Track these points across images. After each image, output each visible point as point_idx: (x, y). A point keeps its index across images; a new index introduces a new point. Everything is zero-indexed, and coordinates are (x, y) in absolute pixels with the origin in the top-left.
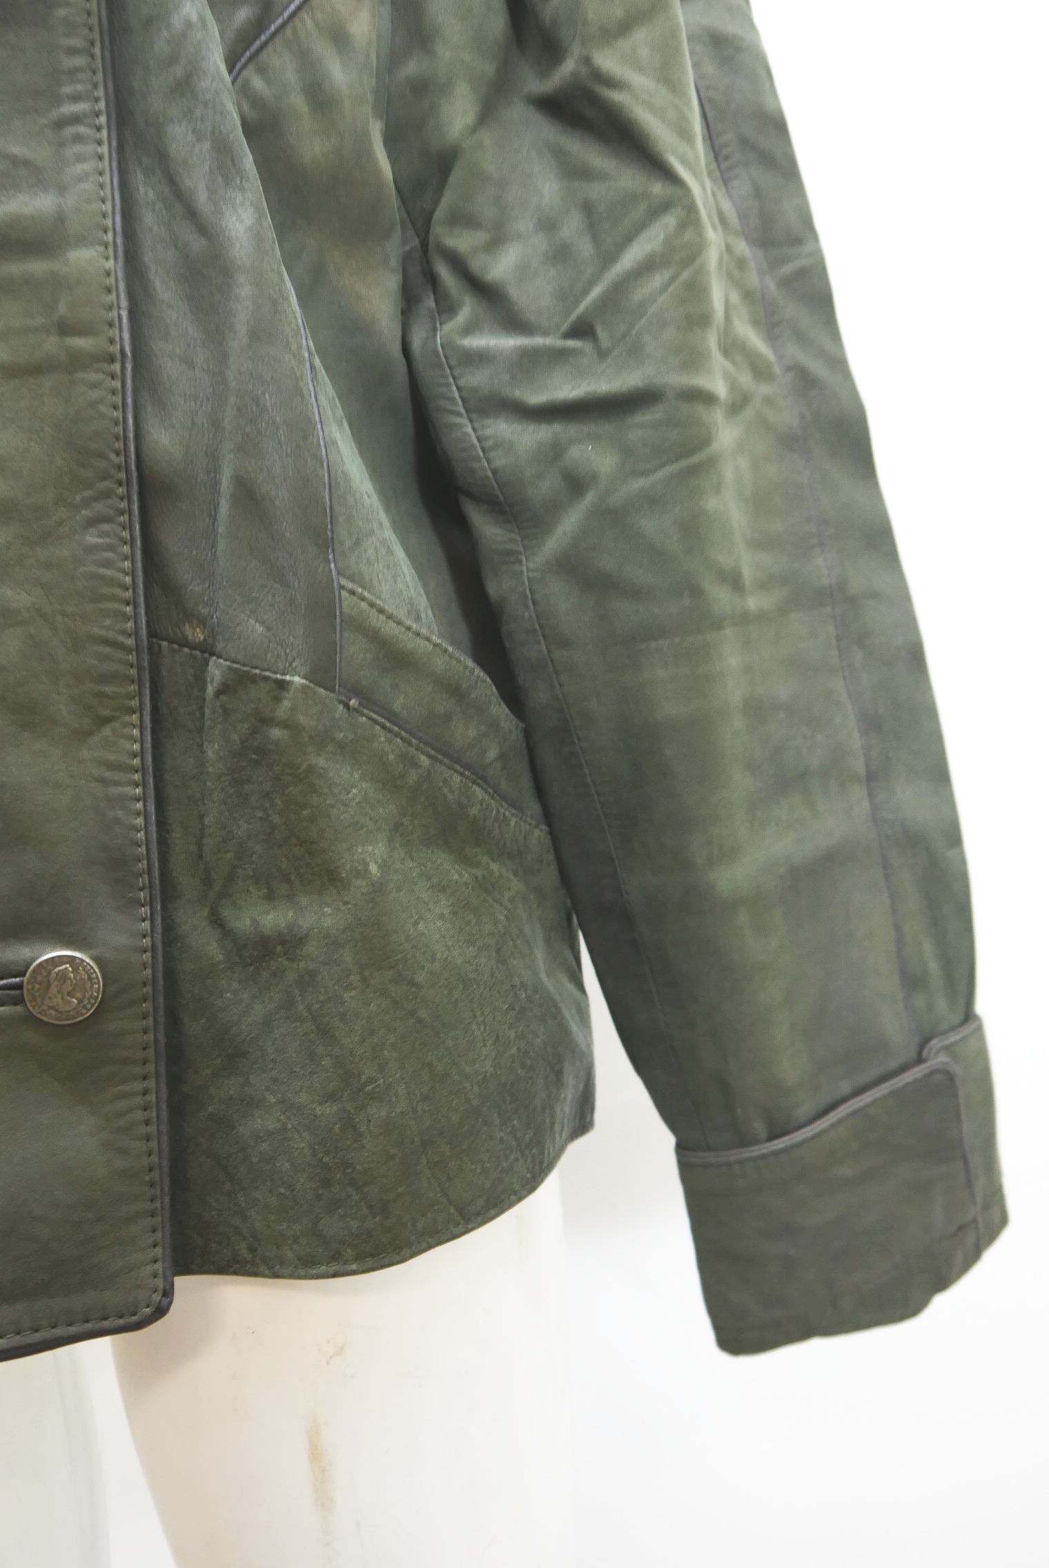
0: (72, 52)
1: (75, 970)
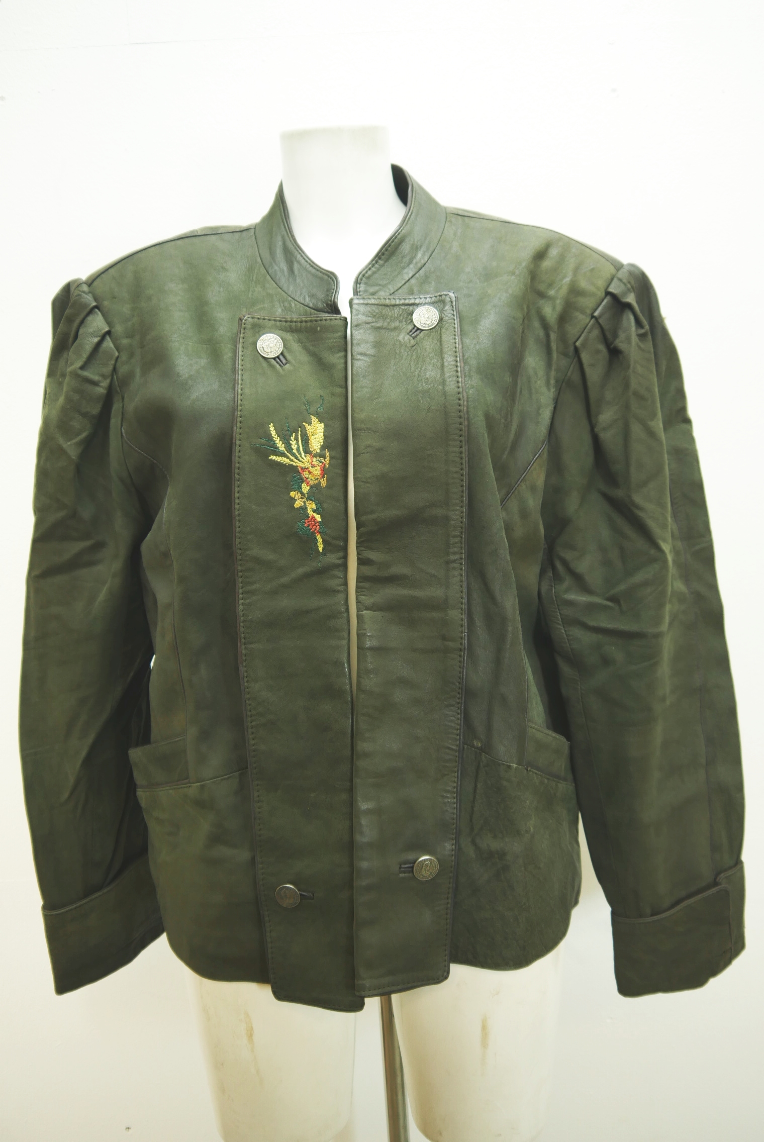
0: (455, 537)
1: (431, 863)
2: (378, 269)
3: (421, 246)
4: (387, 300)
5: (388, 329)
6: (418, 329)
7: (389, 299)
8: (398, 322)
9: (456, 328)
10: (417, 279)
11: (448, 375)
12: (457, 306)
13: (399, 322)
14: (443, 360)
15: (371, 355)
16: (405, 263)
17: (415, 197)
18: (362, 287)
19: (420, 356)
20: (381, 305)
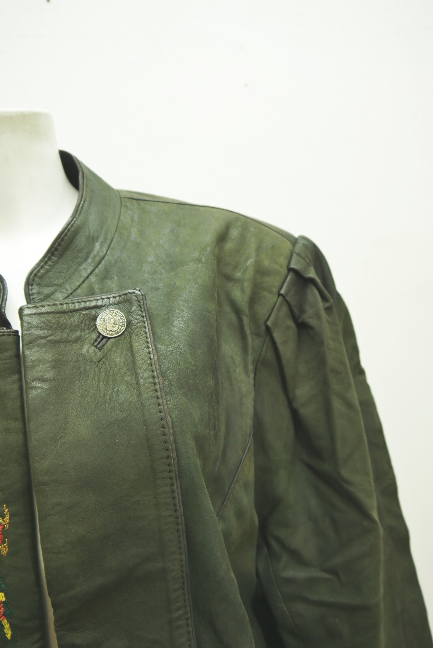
2: (52, 267)
3: (98, 237)
4: (65, 306)
5: (68, 342)
6: (104, 337)
7: (67, 304)
8: (79, 331)
9: (148, 333)
10: (97, 275)
11: (146, 396)
12: (145, 306)
13: (81, 331)
14: (138, 377)
15: (50, 380)
16: (81, 258)
17: (87, 184)
18: (35, 289)
19: (109, 374)
20: (58, 313)
